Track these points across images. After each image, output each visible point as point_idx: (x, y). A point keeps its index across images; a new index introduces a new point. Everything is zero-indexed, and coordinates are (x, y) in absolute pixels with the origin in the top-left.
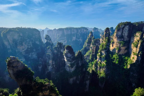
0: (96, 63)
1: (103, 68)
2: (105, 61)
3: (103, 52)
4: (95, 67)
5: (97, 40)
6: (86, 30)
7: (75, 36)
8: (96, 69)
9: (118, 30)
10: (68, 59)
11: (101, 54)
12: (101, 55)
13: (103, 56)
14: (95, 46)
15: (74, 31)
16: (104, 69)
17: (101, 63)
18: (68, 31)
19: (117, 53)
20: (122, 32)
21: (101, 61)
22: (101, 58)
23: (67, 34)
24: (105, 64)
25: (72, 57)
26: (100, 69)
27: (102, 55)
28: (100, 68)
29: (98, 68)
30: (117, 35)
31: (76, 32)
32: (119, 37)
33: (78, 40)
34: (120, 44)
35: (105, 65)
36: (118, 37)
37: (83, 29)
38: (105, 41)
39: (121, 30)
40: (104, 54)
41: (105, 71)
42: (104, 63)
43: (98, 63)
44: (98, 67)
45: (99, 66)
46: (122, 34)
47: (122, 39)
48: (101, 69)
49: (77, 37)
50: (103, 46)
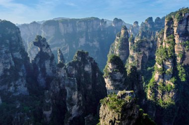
0: (155, 85)
1: (169, 92)
2: (173, 79)
3: (167, 63)
4: (153, 94)
5: (142, 42)
6: (103, 24)
7: (83, 37)
8: (155, 97)
9: (180, 22)
10: (117, 83)
11: (164, 68)
12: (163, 70)
13: (168, 70)
14: (141, 54)
15: (80, 26)
16: (171, 95)
17: (164, 85)
18: (68, 26)
19: (181, 63)
20: (187, 25)
21: (164, 81)
22: (163, 75)
23: (65, 32)
24: (173, 85)
25: (124, 79)
26: (162, 97)
27: (166, 70)
28: (163, 93)
29: (157, 94)
30: (178, 31)
31: (84, 27)
32: (182, 34)
33: (91, 45)
34: (185, 46)
35: (173, 87)
36: (180, 33)
37: (95, 22)
38: (169, 42)
39: (185, 21)
40: (170, 66)
41: (172, 98)
42: (170, 83)
43: (157, 85)
44: (158, 92)
45: (160, 91)
46: (186, 28)
47: (187, 38)
48: (166, 96)
49: (87, 39)
50: (166, 52)
